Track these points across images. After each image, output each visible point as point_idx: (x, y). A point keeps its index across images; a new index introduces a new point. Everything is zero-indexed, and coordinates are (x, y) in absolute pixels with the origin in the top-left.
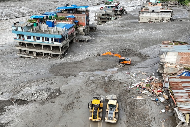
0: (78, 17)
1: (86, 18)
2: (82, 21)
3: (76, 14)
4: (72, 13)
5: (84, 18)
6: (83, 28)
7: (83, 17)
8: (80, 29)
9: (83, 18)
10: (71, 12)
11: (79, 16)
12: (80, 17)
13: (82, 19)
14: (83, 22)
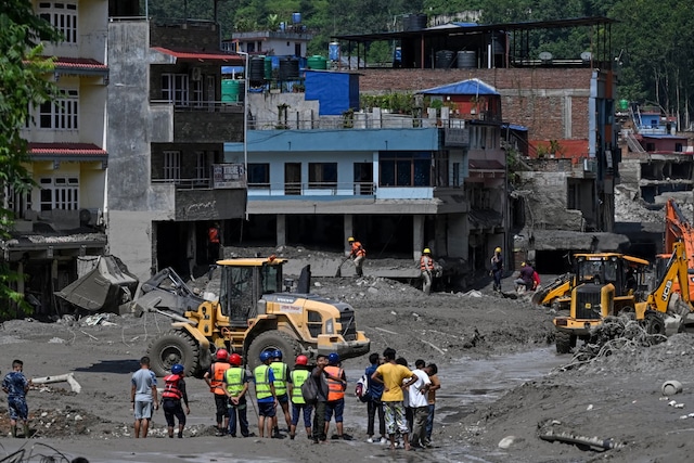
0: (527, 94)
1: (592, 102)
2: (559, 125)
3: (511, 72)
4: (479, 63)
5: (580, 101)
6: (564, 174)
7: (568, 92)
8: (541, 182)
9: (569, 104)
10: (466, 56)
11: (535, 85)
12: (543, 93)
13: (559, 111)
14: (568, 134)
